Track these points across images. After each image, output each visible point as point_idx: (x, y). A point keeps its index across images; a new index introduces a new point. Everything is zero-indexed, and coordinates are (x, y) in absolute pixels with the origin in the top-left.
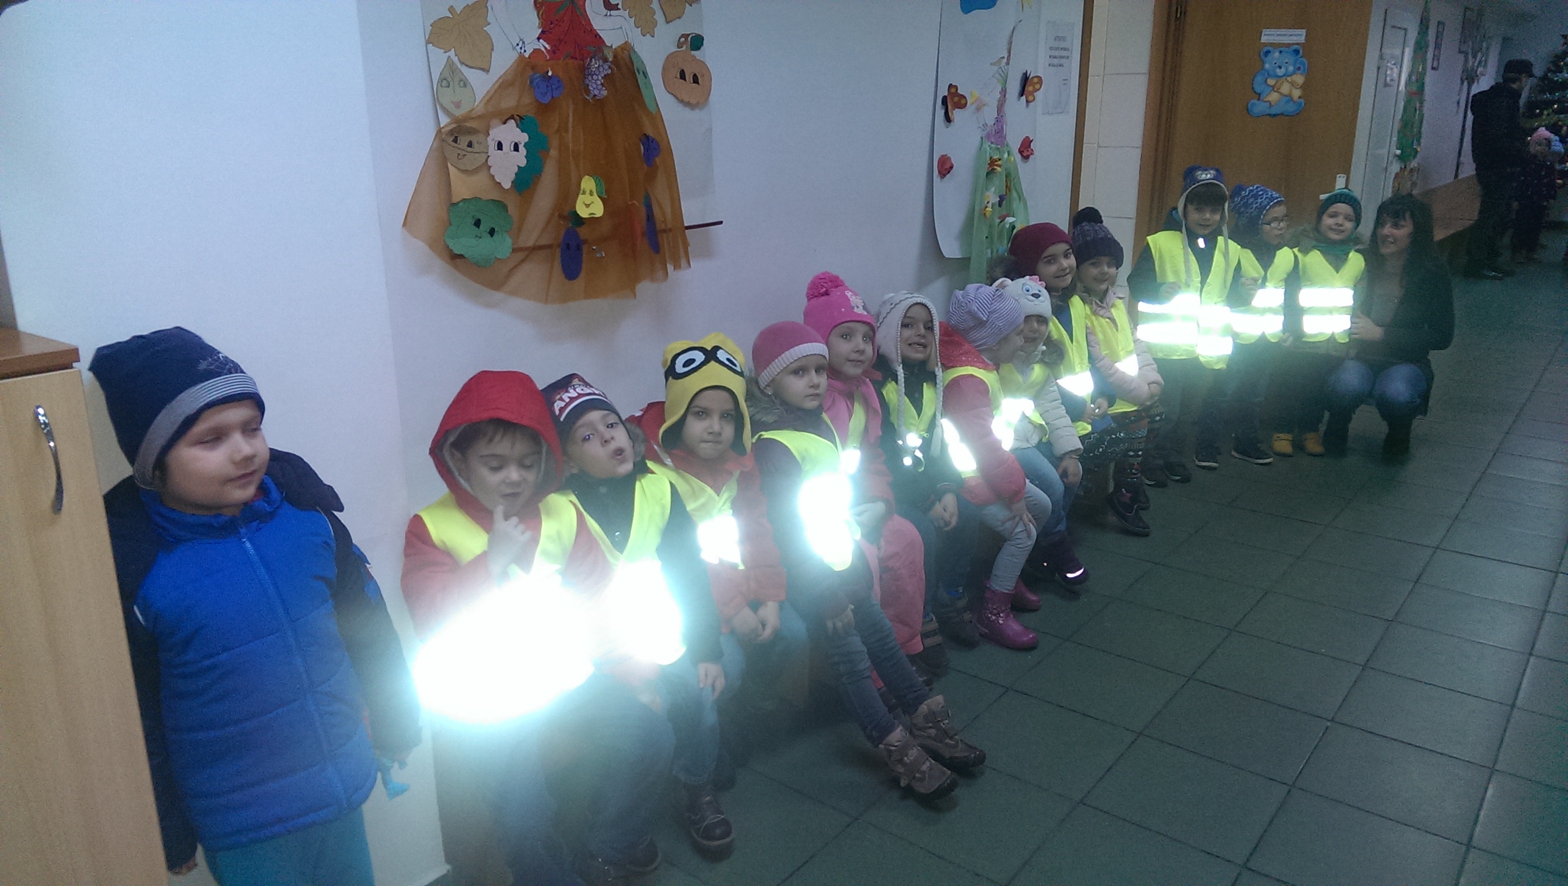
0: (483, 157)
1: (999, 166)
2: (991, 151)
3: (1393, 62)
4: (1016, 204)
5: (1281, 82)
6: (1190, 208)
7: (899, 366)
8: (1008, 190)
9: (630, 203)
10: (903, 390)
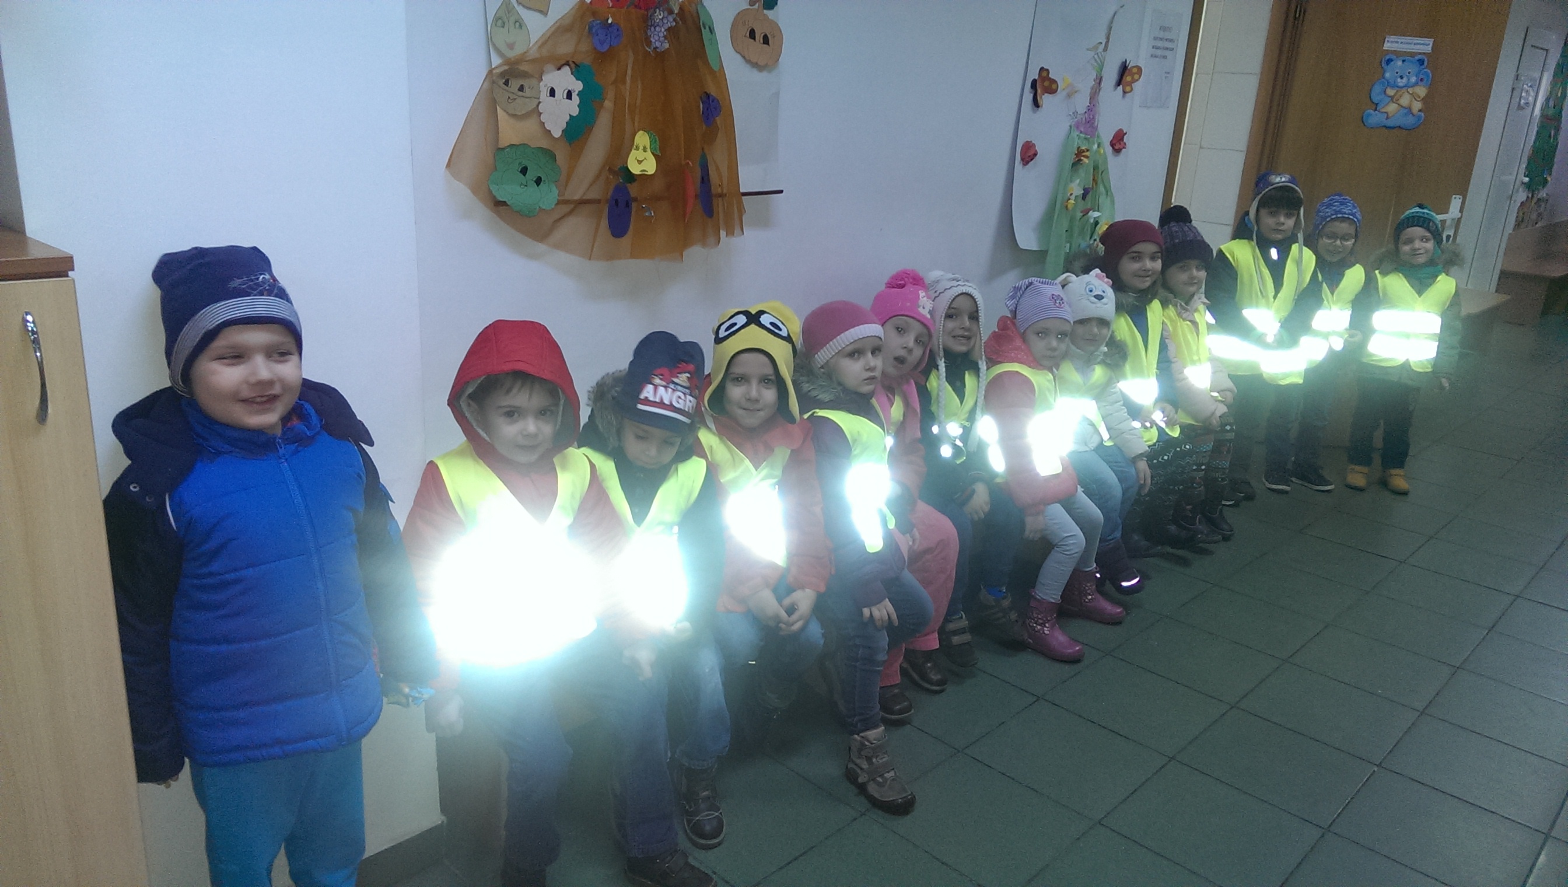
0: (535, 102)
1: (1087, 157)
2: (1079, 141)
3: (1529, 85)
4: (1103, 200)
5: (1401, 93)
6: (1263, 212)
7: (941, 360)
8: (1094, 184)
9: (683, 163)
10: (944, 379)
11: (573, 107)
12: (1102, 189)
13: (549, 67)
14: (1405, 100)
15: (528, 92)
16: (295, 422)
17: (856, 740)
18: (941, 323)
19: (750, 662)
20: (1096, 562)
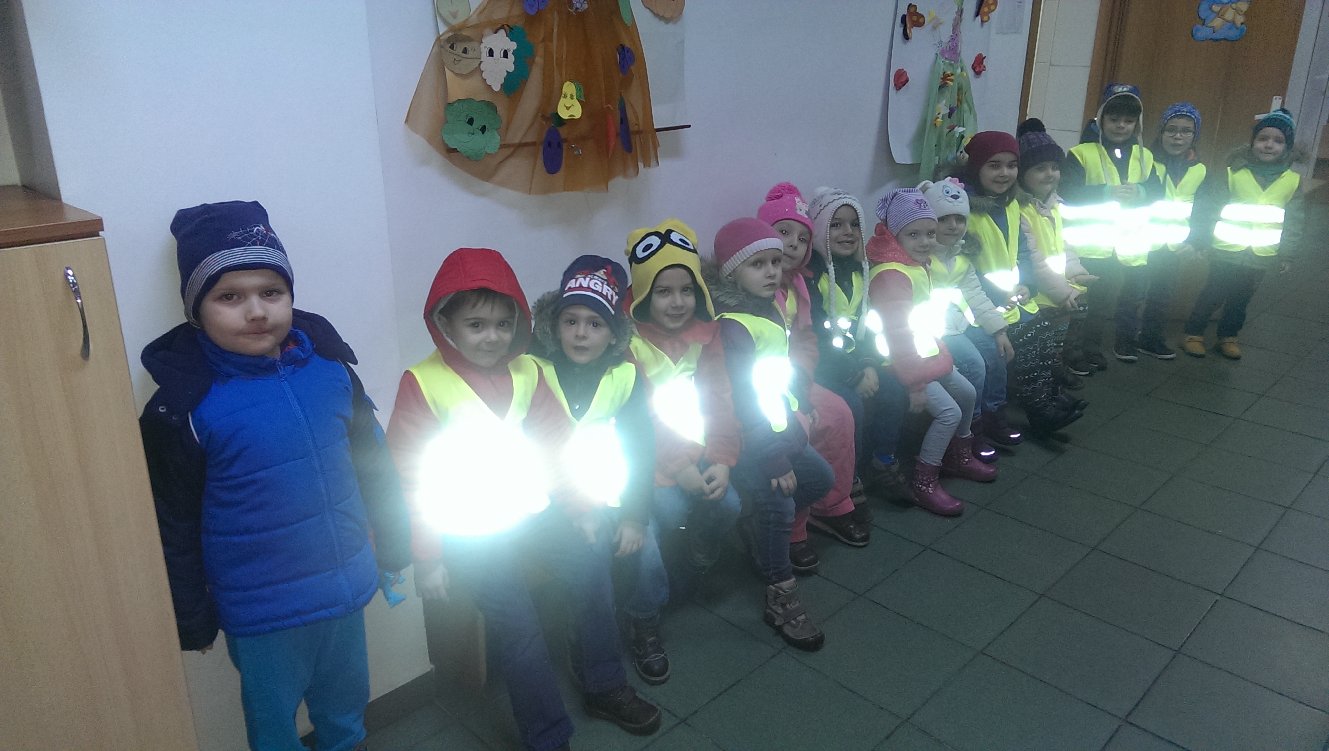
0: (477, 62)
1: (952, 80)
2: (944, 66)
4: (967, 116)
5: (1225, 9)
6: (1106, 117)
7: (830, 264)
8: (959, 103)
9: (605, 106)
10: (834, 281)
11: (509, 65)
12: (965, 106)
13: (487, 31)
14: (1229, 15)
15: (471, 54)
16: (292, 347)
17: (771, 590)
18: (827, 232)
19: (681, 528)
20: (971, 430)
